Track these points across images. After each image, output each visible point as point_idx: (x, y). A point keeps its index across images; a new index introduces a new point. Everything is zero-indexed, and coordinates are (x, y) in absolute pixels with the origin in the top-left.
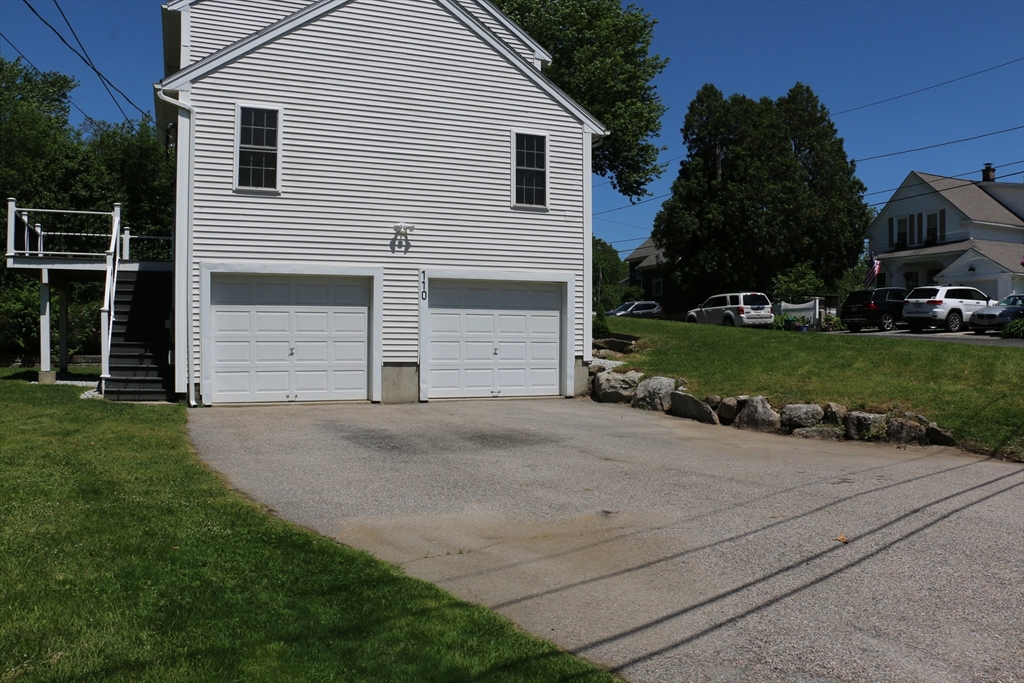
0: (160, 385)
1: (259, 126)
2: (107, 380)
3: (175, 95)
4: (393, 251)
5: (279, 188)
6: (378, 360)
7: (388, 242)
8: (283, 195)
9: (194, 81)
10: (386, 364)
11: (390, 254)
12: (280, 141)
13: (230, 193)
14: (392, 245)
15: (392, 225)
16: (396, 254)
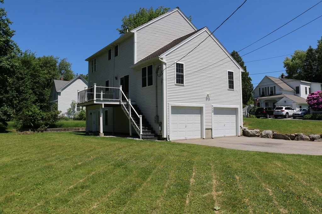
0: (154, 136)
1: (180, 67)
2: (142, 135)
3: (162, 59)
4: (206, 100)
5: (184, 84)
6: (204, 128)
7: (205, 98)
8: (185, 86)
9: (166, 56)
10: (206, 129)
11: (206, 101)
12: (184, 72)
13: (174, 85)
14: (206, 99)
15: (207, 94)
16: (207, 101)
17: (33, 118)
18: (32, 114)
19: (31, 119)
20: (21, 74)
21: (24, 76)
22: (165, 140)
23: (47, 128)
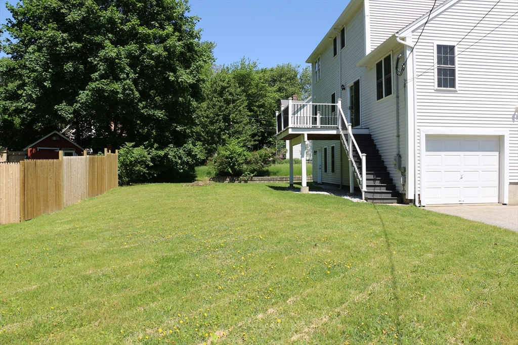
0: (390, 195)
1: (446, 54)
2: (365, 192)
3: (403, 39)
4: (514, 121)
5: (457, 88)
6: (507, 181)
7: (511, 116)
8: (459, 92)
9: (413, 31)
10: (511, 183)
11: (512, 123)
12: (457, 62)
13: (433, 91)
14: (513, 118)
15: (515, 107)
16: (515, 123)
17: (231, 160)
18: (230, 155)
19: (229, 162)
20: (231, 94)
21: (235, 98)
22: (411, 204)
23: (254, 176)
